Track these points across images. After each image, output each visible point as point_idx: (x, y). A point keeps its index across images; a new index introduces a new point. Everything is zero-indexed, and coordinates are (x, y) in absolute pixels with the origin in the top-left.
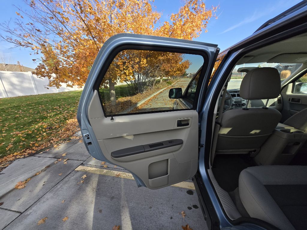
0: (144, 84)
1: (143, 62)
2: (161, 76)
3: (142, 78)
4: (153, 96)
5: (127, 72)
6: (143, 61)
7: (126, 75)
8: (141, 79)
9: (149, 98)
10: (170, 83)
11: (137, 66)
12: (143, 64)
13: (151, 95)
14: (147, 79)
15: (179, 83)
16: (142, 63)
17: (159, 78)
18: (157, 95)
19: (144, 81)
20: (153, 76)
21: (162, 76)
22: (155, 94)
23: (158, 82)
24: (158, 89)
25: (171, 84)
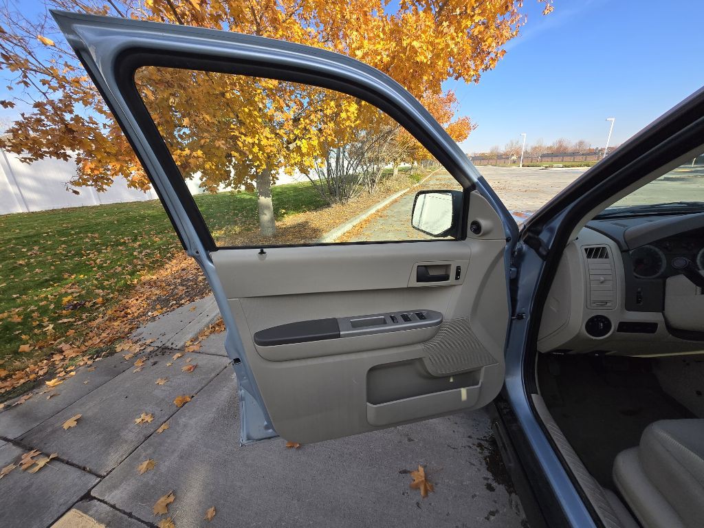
0: (353, 179)
1: (349, 114)
2: (395, 160)
3: (346, 163)
4: (373, 211)
5: (304, 145)
6: (347, 111)
7: (302, 155)
8: (346, 166)
9: (364, 217)
10: (416, 178)
11: (332, 125)
12: (348, 118)
13: (369, 207)
14: (359, 168)
15: (438, 177)
16: (343, 115)
17: (390, 166)
18: (385, 208)
19: (351, 172)
20: (376, 160)
21: (399, 159)
22: (380, 206)
23: (389, 174)
24: (388, 191)
25: (418, 181)
